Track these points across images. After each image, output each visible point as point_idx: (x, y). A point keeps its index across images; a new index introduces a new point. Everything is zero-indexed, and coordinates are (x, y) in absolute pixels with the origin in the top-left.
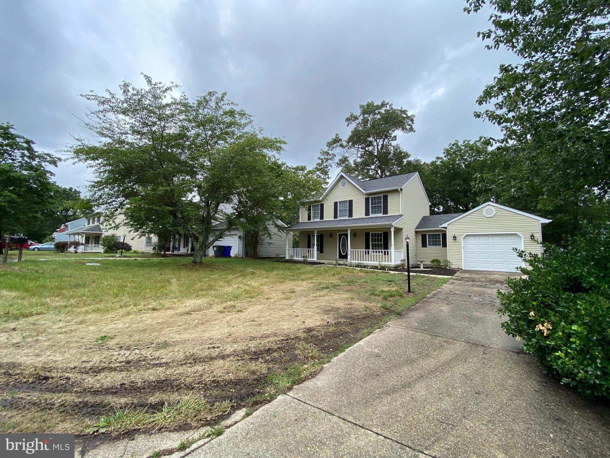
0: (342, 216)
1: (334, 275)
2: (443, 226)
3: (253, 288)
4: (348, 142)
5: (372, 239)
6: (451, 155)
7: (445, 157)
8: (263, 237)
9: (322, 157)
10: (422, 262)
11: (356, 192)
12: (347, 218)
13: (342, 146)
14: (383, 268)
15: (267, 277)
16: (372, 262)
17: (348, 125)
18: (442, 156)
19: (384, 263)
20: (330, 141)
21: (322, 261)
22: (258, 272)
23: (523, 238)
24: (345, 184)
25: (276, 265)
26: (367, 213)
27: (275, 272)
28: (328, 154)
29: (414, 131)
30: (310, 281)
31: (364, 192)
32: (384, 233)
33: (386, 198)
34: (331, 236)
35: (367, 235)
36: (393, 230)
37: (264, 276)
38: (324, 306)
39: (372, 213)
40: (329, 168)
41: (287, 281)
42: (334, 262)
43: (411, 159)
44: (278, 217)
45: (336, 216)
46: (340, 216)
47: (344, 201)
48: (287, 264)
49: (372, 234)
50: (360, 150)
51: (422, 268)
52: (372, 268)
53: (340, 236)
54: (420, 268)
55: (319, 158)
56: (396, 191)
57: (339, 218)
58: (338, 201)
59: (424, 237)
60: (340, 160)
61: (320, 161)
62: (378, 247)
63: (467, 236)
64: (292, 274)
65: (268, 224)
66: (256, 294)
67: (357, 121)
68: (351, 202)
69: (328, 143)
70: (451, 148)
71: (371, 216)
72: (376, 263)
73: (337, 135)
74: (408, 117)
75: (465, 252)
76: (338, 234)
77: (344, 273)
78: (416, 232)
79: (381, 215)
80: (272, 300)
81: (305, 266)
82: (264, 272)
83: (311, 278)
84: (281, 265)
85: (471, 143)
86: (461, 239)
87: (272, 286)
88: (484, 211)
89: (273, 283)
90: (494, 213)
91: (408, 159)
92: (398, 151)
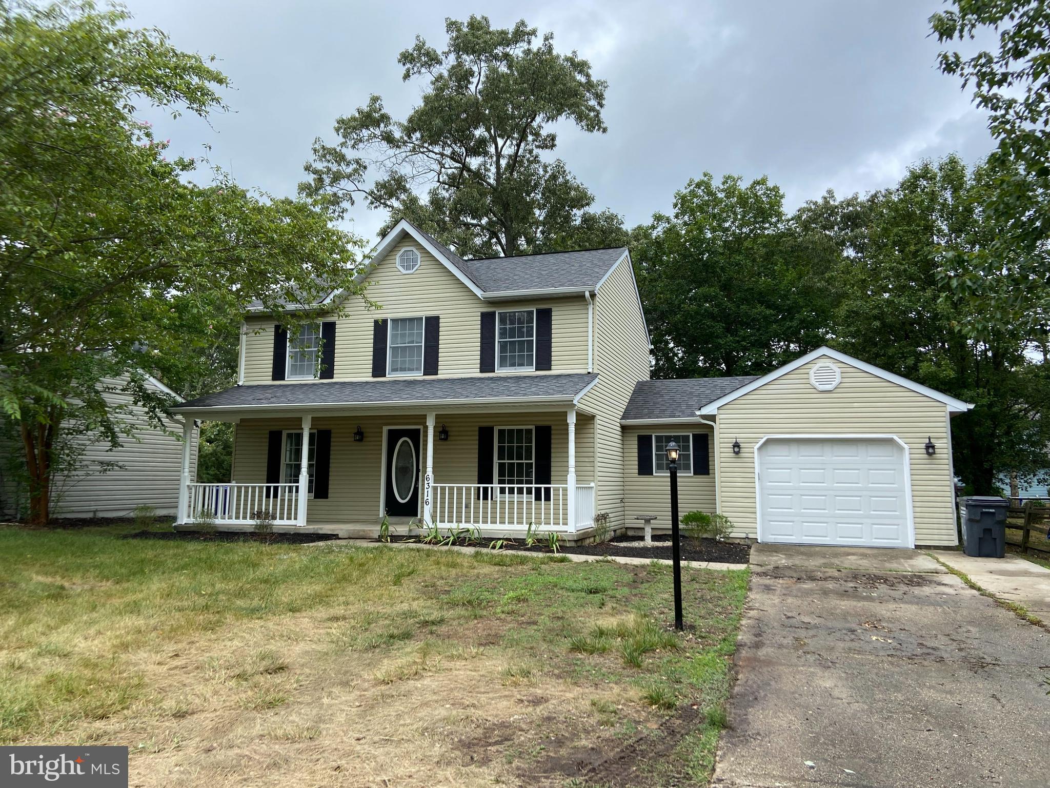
0: (403, 370)
1: (397, 581)
2: (706, 411)
3: (87, 664)
4: (409, 131)
5: (501, 449)
6: (692, 212)
7: (677, 217)
8: (76, 441)
9: (319, 166)
10: (648, 521)
11: (450, 292)
12: (419, 375)
13: (388, 138)
14: (543, 544)
15: (134, 608)
16: (507, 526)
17: (407, 76)
18: (670, 212)
19: (544, 529)
20: (346, 116)
21: (326, 529)
22: (76, 584)
23: (907, 452)
24: (415, 261)
25: (149, 550)
26: (487, 364)
27: (156, 585)
28: (340, 158)
29: (605, 130)
30: (322, 613)
31: (479, 293)
32: (538, 428)
33: (545, 317)
34: (360, 436)
35: (485, 435)
36: (572, 420)
37: (116, 602)
38: (446, 720)
39: (502, 364)
40: (345, 204)
41: (229, 618)
42: (375, 530)
43: (594, 209)
44: (148, 363)
45: (379, 369)
46: (394, 370)
47: (411, 320)
48: (192, 547)
49: (501, 432)
50: (448, 162)
51: (649, 542)
52: (508, 547)
53: (394, 436)
54: (642, 538)
55: (307, 168)
56: (578, 299)
57: (390, 376)
58: (389, 316)
59: (644, 443)
60: (381, 186)
61: (310, 179)
62: (520, 474)
63: (769, 442)
64: (231, 586)
65: (108, 389)
66: (114, 696)
67: (437, 70)
68: (433, 324)
69: (341, 122)
70: (693, 194)
71: (501, 372)
72: (518, 529)
73: (375, 99)
74: (589, 85)
75: (762, 489)
76: (385, 429)
77: (429, 570)
78: (624, 428)
79: (530, 371)
80: (205, 720)
81: (266, 548)
82: (107, 585)
83: (321, 599)
84: (169, 551)
85: (743, 186)
86: (752, 450)
87: (170, 648)
88: (812, 372)
89: (173, 633)
90: (838, 380)
91: (586, 209)
92: (561, 180)
